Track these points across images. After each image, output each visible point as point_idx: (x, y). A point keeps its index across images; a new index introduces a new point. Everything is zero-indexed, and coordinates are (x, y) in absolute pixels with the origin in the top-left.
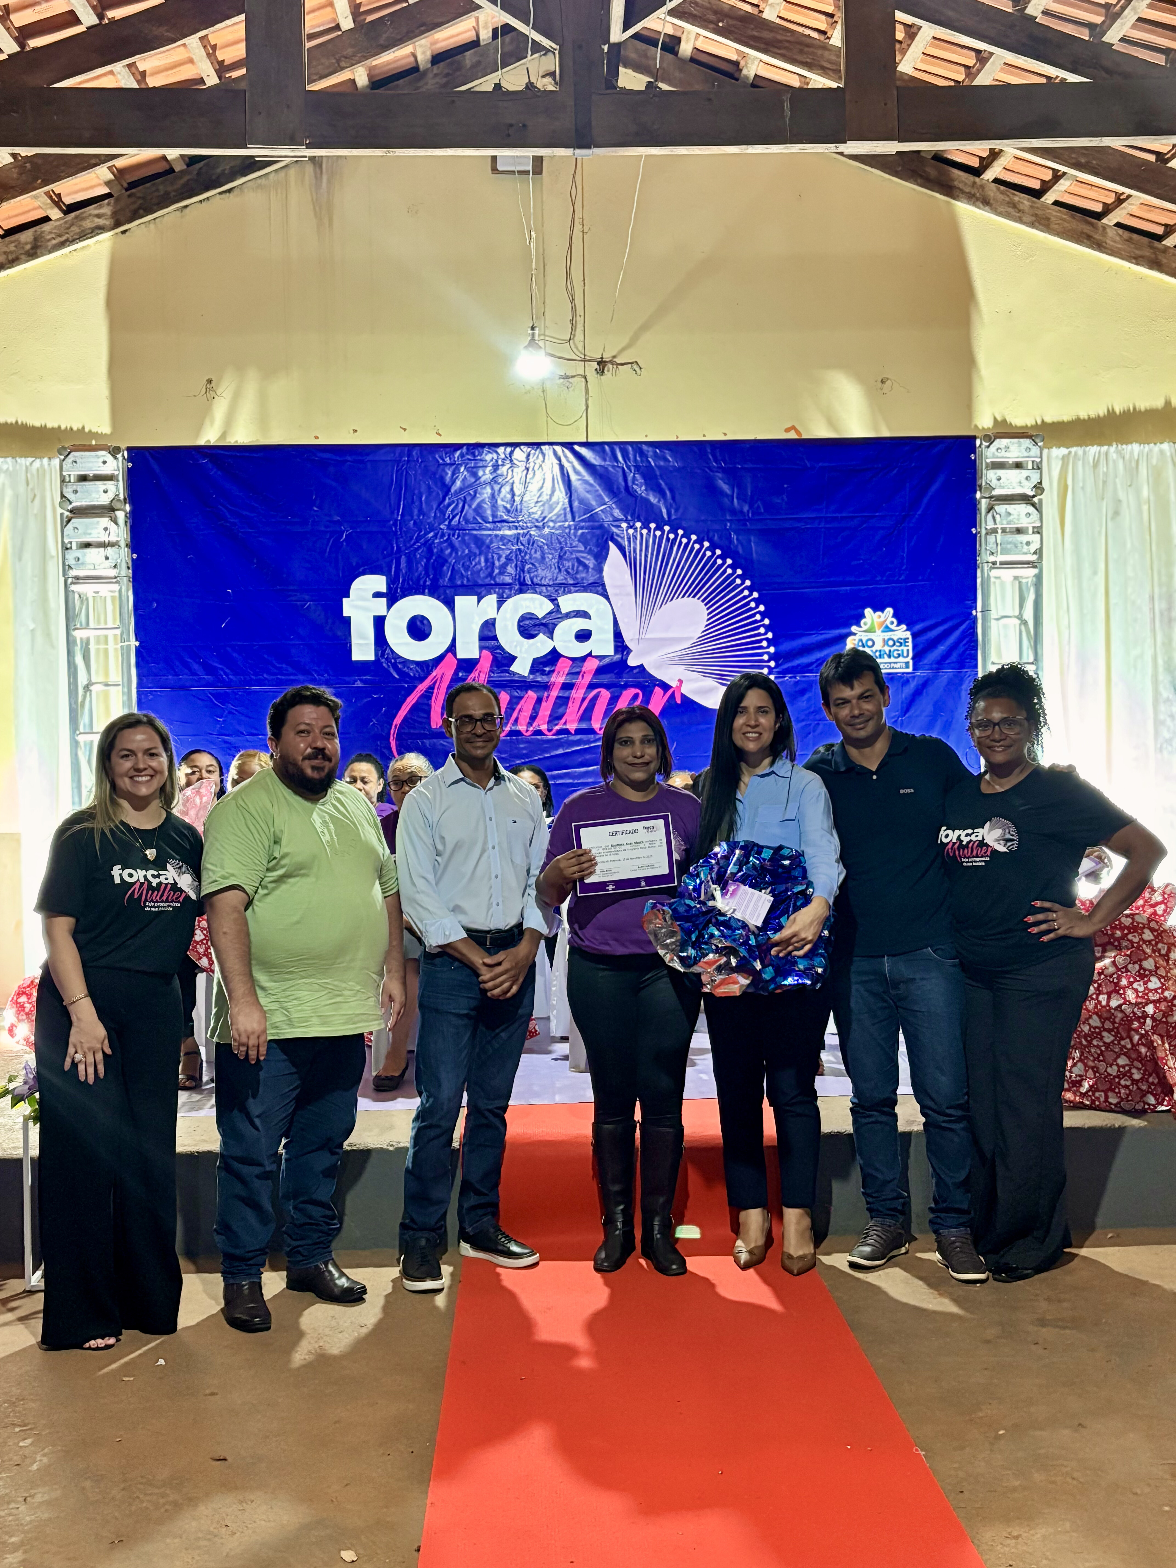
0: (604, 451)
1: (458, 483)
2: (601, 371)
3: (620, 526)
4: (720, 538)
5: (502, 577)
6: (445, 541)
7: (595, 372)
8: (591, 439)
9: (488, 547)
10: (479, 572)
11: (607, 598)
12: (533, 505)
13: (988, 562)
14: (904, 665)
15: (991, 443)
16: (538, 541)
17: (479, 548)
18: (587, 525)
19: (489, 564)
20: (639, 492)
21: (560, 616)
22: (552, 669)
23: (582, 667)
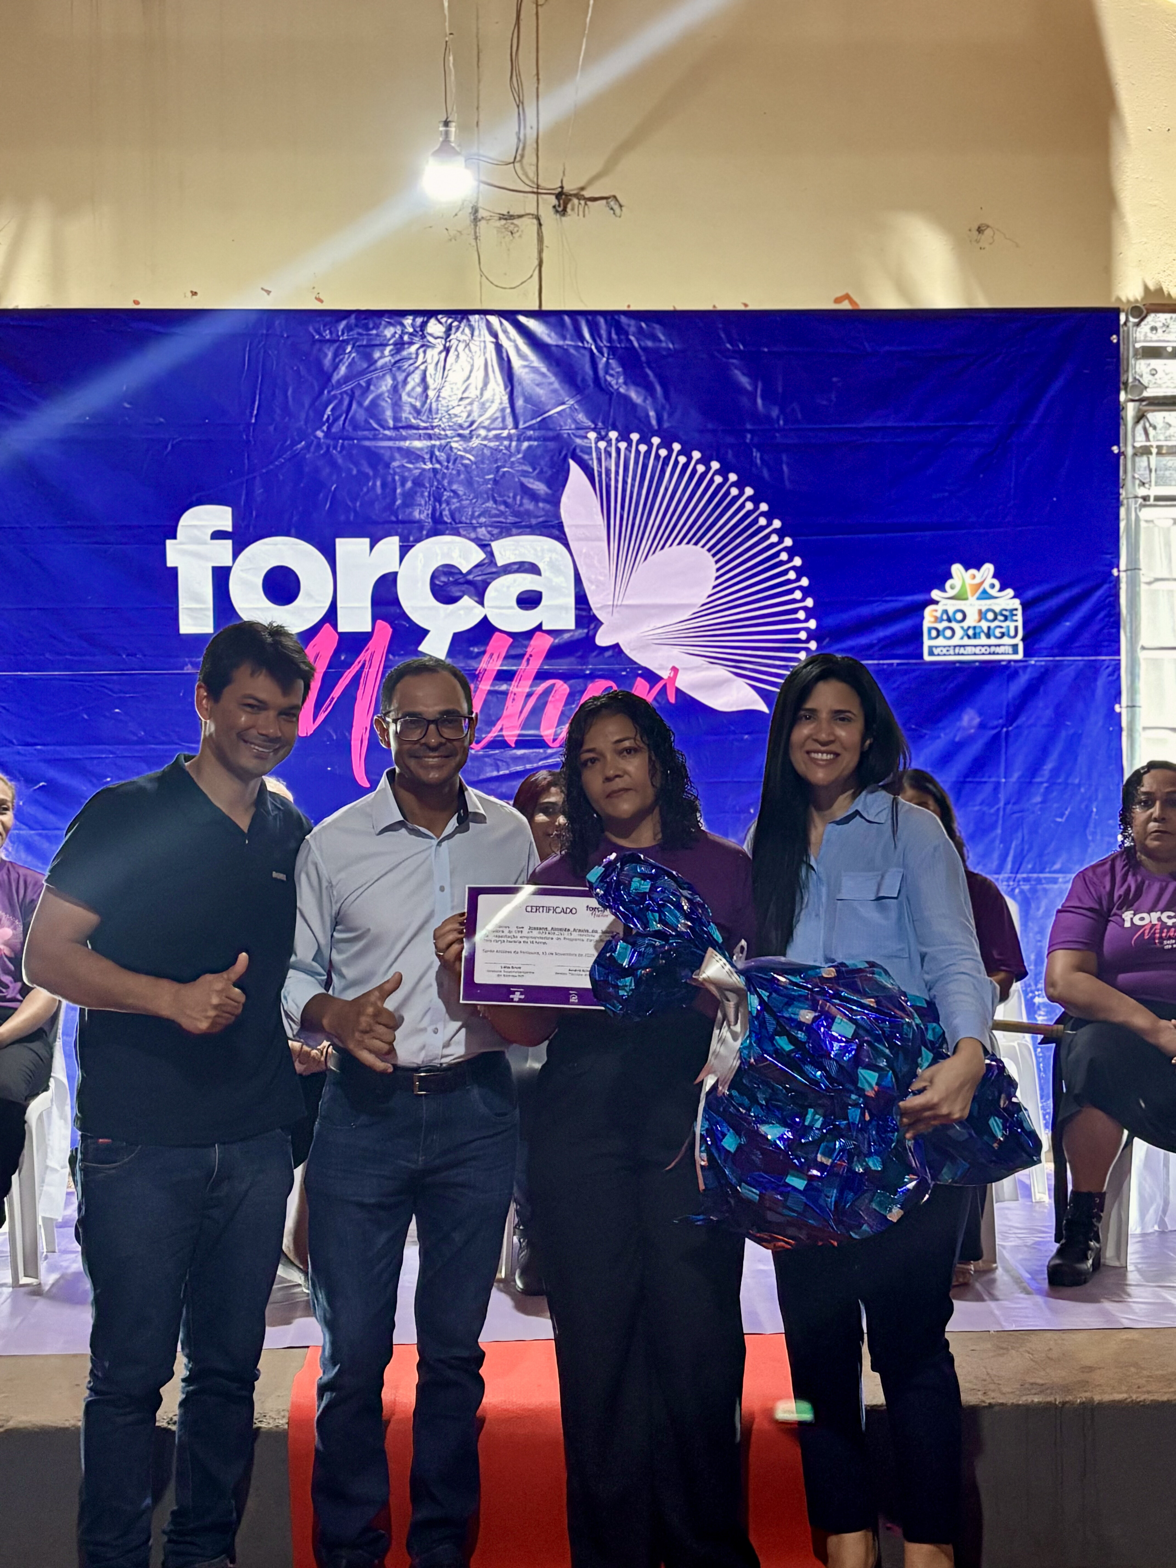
0: (563, 324)
1: (343, 370)
2: (561, 209)
3: (586, 437)
4: (736, 455)
5: (408, 511)
6: (323, 456)
7: (552, 211)
8: (544, 308)
9: (387, 466)
10: (372, 503)
11: (567, 545)
12: (455, 403)
13: (1136, 497)
14: (1010, 650)
15: (1142, 320)
16: (462, 457)
17: (374, 467)
18: (537, 434)
19: (388, 490)
20: (616, 387)
21: (494, 570)
22: (482, 649)
23: (526, 647)
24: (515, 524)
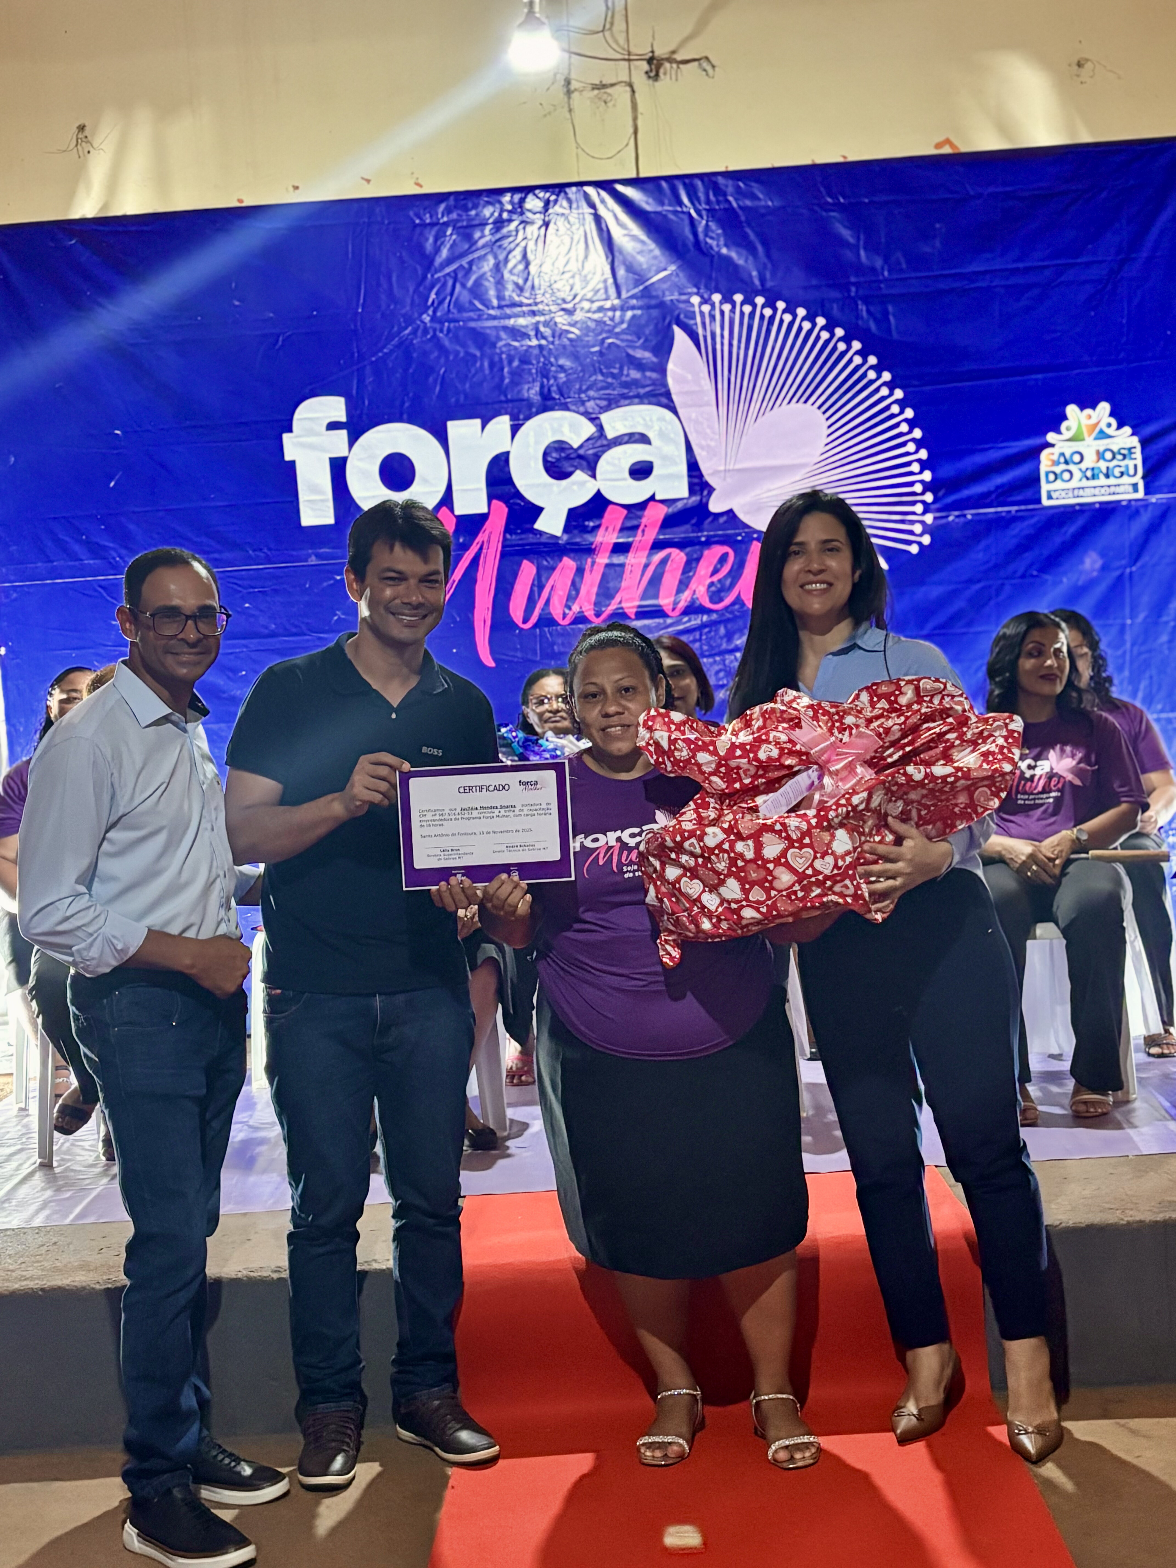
0: (660, 189)
1: (445, 253)
2: (654, 75)
3: (689, 302)
4: (842, 309)
5: (516, 389)
6: (430, 340)
7: (644, 77)
8: (641, 175)
9: (494, 345)
10: (481, 384)
11: (675, 412)
12: (557, 277)
14: (1131, 489)
16: (568, 332)
17: (480, 348)
18: (640, 303)
19: (495, 370)
20: (716, 249)
21: (605, 442)
22: (597, 523)
23: (640, 517)
24: (624, 397)
